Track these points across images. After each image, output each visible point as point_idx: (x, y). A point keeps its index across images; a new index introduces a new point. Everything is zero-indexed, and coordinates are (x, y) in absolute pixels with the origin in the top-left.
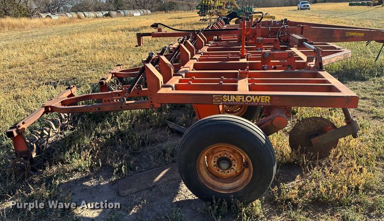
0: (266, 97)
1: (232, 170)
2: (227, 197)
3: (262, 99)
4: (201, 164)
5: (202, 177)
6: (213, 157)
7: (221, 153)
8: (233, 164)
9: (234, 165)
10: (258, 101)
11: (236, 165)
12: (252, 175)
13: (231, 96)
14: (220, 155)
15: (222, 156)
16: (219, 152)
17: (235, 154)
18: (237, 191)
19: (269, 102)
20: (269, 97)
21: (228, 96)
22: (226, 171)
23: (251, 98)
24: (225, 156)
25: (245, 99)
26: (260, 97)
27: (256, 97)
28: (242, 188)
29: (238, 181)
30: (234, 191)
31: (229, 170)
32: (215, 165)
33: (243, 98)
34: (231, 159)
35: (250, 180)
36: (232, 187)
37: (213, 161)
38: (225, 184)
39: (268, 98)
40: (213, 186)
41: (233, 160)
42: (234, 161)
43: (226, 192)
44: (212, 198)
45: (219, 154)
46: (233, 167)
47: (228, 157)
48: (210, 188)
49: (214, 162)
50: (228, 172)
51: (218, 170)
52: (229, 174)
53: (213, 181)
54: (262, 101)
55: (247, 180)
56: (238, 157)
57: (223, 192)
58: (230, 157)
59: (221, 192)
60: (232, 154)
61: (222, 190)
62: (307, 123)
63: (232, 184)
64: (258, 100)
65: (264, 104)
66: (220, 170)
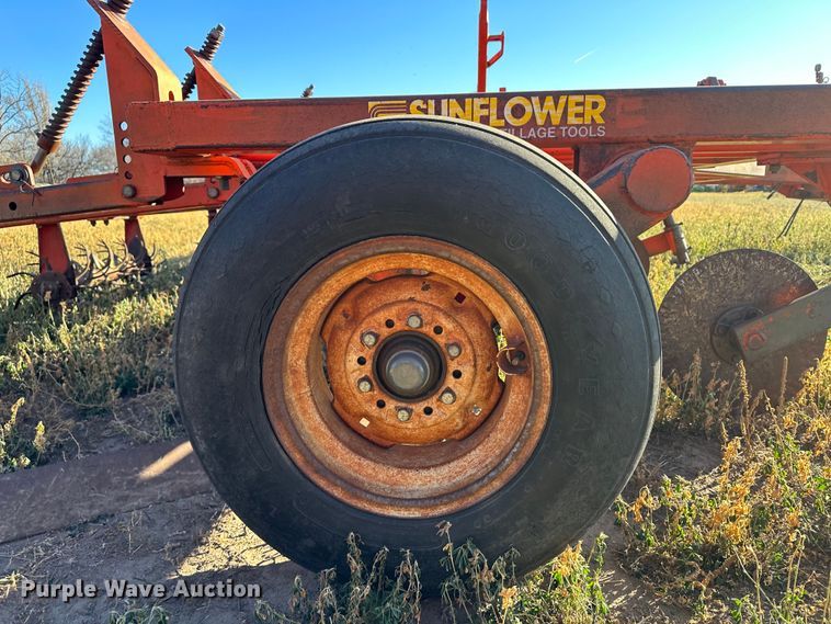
0: (590, 99)
1: (447, 398)
2: (419, 536)
3: (573, 110)
4: (295, 372)
5: (296, 434)
6: (356, 338)
7: (391, 313)
8: (453, 366)
9: (457, 374)
10: (556, 120)
11: (467, 372)
12: (545, 409)
13: (444, 102)
14: (389, 324)
15: (399, 326)
16: (387, 306)
17: (463, 319)
18: (471, 500)
19: (600, 120)
20: (601, 100)
21: (432, 103)
22: (419, 407)
23: (528, 109)
24: (414, 323)
25: (500, 116)
26: (563, 100)
27: (549, 102)
28: (497, 484)
29: (476, 455)
30: (455, 506)
31: (432, 402)
32: (365, 379)
33: (494, 110)
34: (441, 340)
35: (536, 438)
36: (446, 483)
37: (353, 358)
38: (411, 474)
39: (595, 105)
40: (352, 485)
41: (448, 346)
42: (454, 351)
43: (415, 514)
44: (346, 548)
45: (382, 317)
46: (450, 381)
47: (428, 330)
48: (337, 493)
49: (361, 361)
50: (428, 411)
51: (381, 405)
52: (430, 420)
53: (356, 458)
54: (572, 120)
55: (520, 438)
56: (474, 331)
57: (404, 514)
58: (438, 330)
59: (393, 513)
60: (448, 315)
61: (396, 501)
62: (717, 275)
63: (445, 470)
64: (556, 118)
65: (578, 132)
66: (391, 405)
